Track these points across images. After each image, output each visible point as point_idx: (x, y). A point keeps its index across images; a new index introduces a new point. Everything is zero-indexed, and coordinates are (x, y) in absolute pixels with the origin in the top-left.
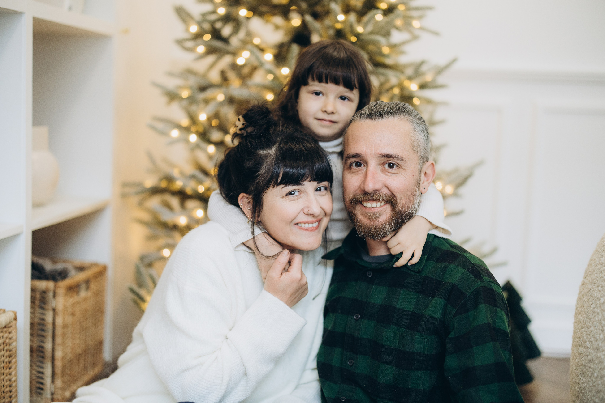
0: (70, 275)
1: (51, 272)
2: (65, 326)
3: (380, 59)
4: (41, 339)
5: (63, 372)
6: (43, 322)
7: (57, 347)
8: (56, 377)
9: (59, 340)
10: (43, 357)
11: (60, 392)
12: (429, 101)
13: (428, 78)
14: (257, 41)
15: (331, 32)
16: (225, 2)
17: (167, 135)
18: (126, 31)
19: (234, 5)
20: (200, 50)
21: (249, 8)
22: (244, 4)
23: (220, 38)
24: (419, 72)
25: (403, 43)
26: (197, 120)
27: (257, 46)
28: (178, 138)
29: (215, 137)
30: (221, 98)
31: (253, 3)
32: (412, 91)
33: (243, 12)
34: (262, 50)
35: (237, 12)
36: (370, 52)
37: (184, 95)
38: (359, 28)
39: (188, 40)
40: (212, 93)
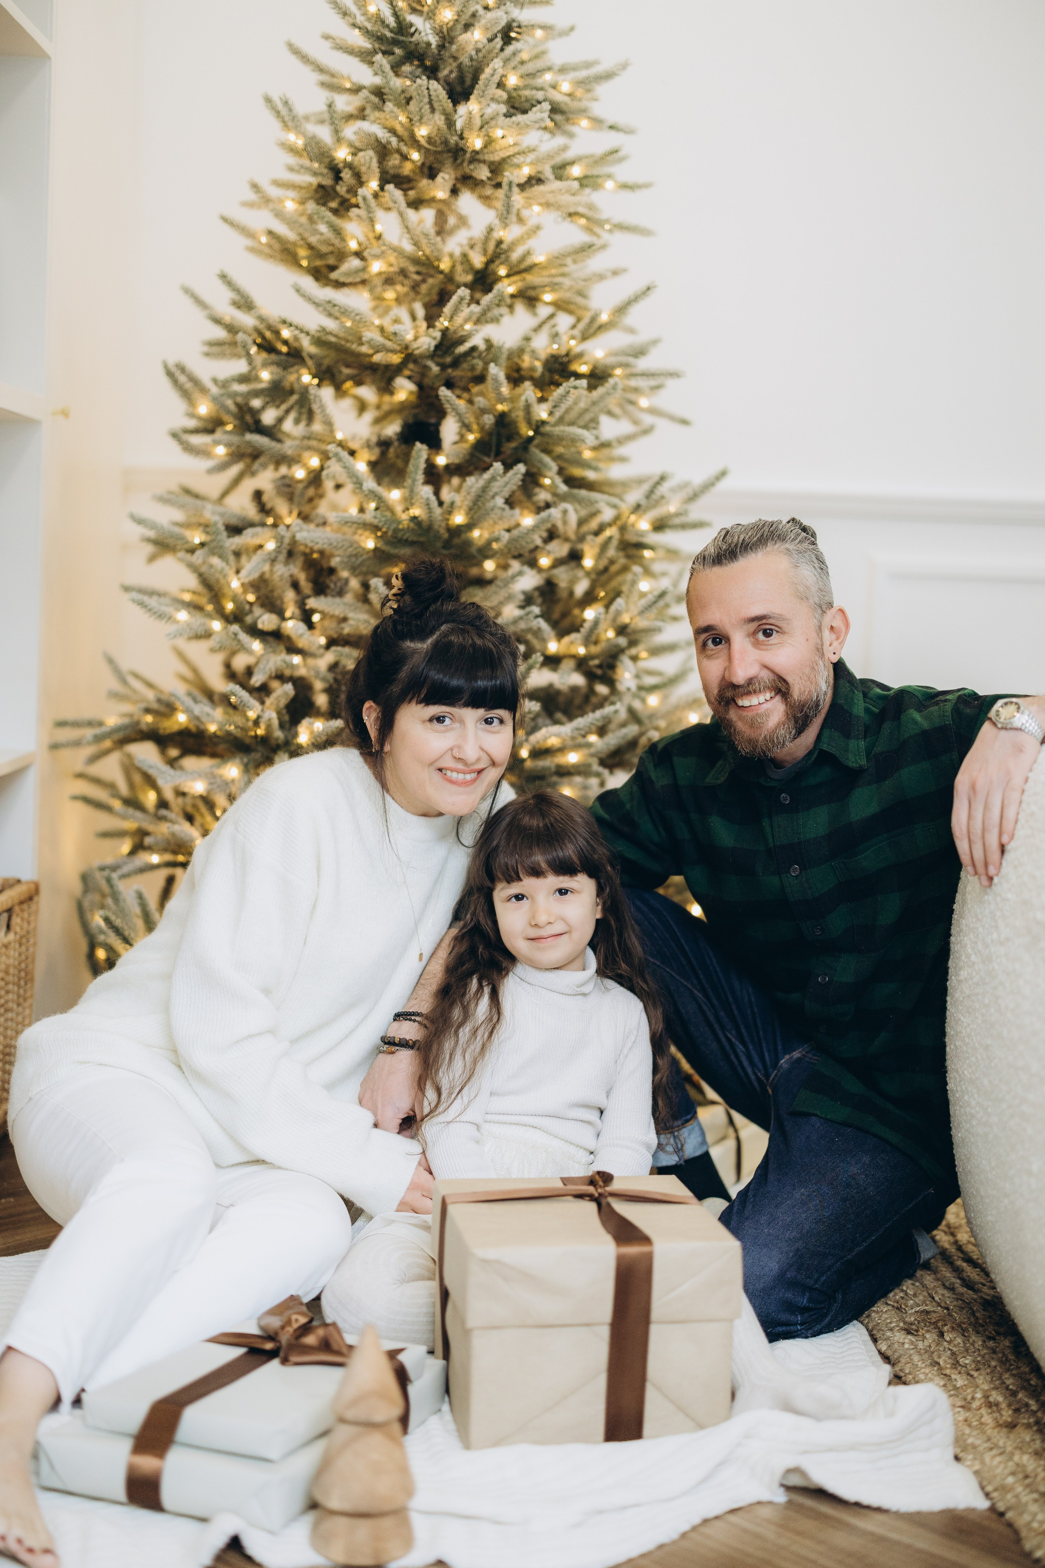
3: (577, 472)
12: (672, 554)
13: (672, 508)
14: (339, 436)
15: (489, 420)
16: (273, 357)
17: (170, 619)
18: (65, 414)
19: (292, 366)
20: (221, 451)
21: (314, 371)
22: (310, 362)
23: (259, 429)
24: (655, 497)
25: (622, 441)
26: (226, 590)
27: (341, 444)
28: (188, 625)
29: (267, 621)
30: (271, 546)
31: (326, 362)
32: (642, 534)
33: (306, 378)
34: (352, 453)
35: (299, 379)
36: (558, 458)
37: (197, 541)
38: (542, 413)
39: (196, 431)
40: (254, 535)
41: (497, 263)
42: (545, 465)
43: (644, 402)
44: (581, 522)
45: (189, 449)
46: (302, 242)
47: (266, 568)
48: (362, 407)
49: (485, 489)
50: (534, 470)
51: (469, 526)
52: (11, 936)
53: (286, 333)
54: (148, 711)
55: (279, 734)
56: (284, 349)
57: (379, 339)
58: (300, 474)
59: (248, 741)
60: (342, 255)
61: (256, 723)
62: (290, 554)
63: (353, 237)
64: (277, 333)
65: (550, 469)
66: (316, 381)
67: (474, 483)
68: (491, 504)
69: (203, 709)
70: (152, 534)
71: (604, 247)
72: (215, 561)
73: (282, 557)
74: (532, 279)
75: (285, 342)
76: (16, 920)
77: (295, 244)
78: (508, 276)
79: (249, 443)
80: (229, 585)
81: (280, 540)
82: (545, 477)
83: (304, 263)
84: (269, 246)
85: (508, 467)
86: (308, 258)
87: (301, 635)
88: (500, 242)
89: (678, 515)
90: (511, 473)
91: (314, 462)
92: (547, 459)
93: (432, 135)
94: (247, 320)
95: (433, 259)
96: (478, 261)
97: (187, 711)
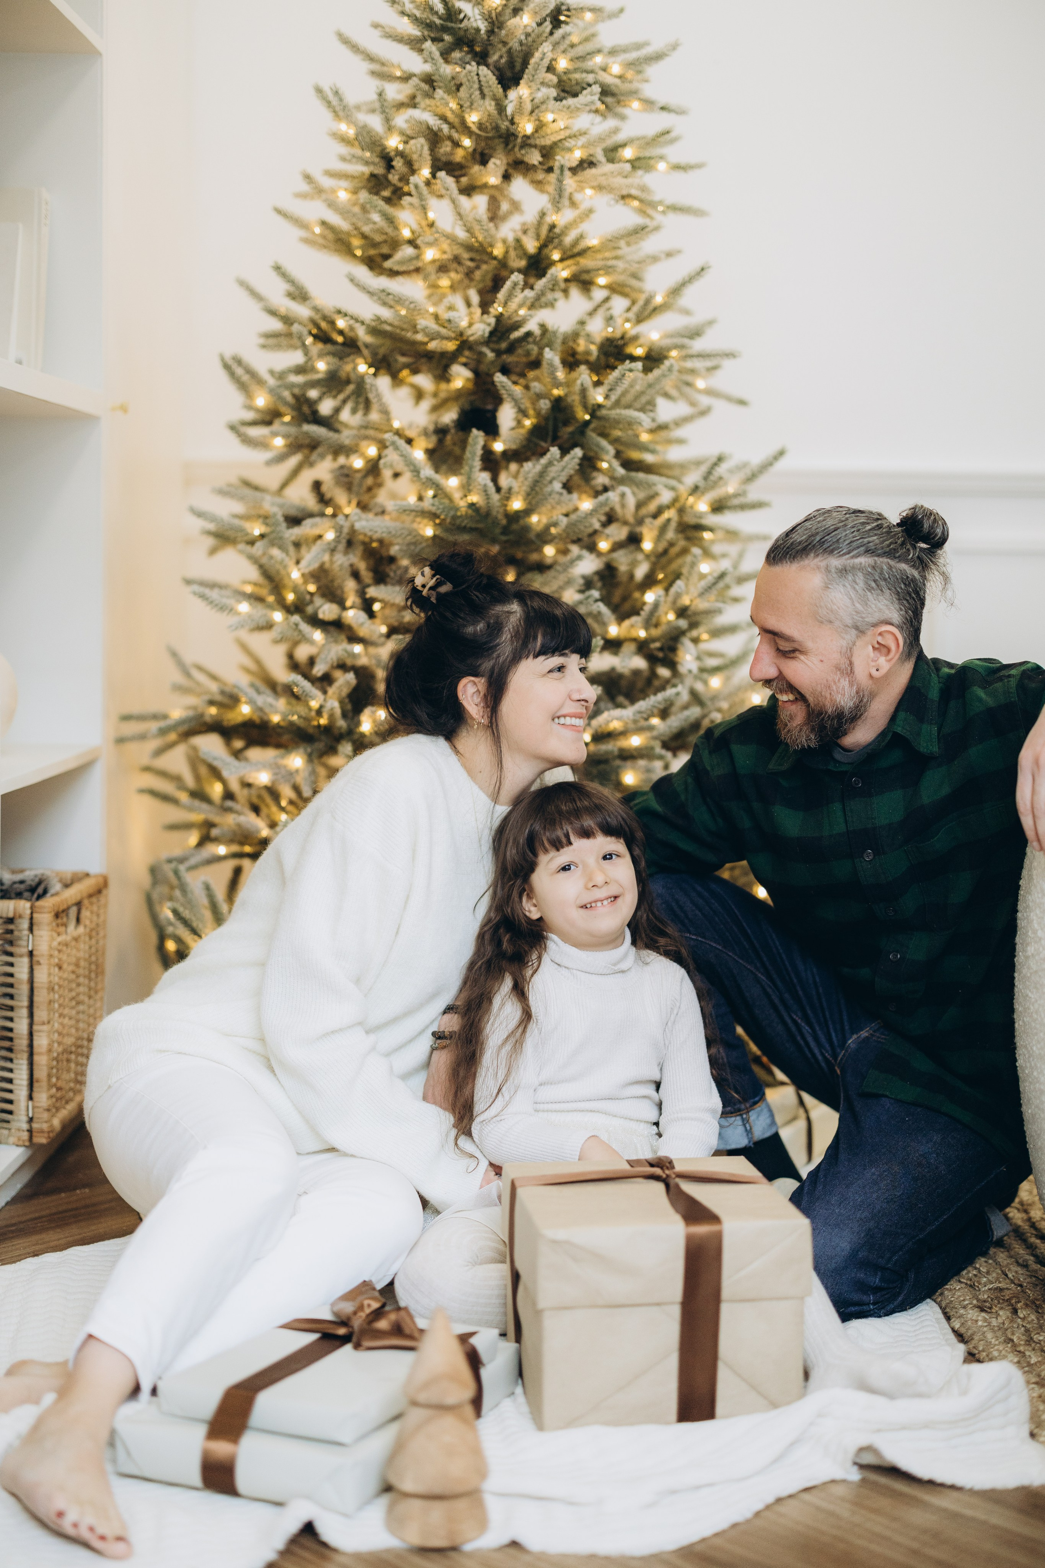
0: (52, 891)
1: (15, 883)
2: (51, 989)
3: (635, 455)
4: (9, 1014)
5: (49, 1076)
6: (9, 980)
7: (35, 1027)
8: (35, 1085)
9: (41, 1014)
10: (10, 1050)
11: (45, 1115)
12: (732, 535)
13: (731, 489)
14: (396, 424)
15: (545, 405)
16: (329, 347)
17: (231, 610)
18: (124, 409)
19: (349, 355)
20: (279, 442)
21: (370, 360)
22: (366, 352)
23: (317, 419)
24: (712, 478)
25: (680, 423)
26: (286, 581)
27: (398, 433)
28: (249, 616)
29: (327, 611)
30: (330, 536)
31: (382, 351)
32: (701, 515)
33: (363, 368)
34: (409, 441)
35: (355, 368)
36: (615, 441)
37: (257, 532)
38: (598, 396)
39: (254, 423)
40: (314, 525)
41: (550, 247)
42: (602, 449)
43: (700, 384)
44: (639, 505)
45: (247, 441)
46: (355, 232)
47: (326, 557)
48: (419, 395)
49: (542, 474)
50: (592, 454)
51: (527, 512)
52: (81, 929)
53: (341, 323)
54: (211, 703)
55: (341, 723)
56: (340, 339)
57: (433, 326)
58: (358, 463)
59: (311, 731)
60: (395, 244)
61: (319, 712)
62: (350, 543)
63: (406, 225)
64: (332, 323)
65: (607, 452)
66: (372, 370)
67: (531, 468)
68: (548, 489)
69: (266, 699)
70: (211, 527)
71: (657, 229)
72: (276, 552)
73: (341, 547)
74: (586, 262)
75: (341, 332)
76: (85, 914)
77: (348, 234)
78: (562, 260)
79: (307, 433)
80: (289, 575)
81: (339, 530)
82: (603, 460)
83: (359, 253)
84: (324, 237)
85: (565, 451)
86: (362, 247)
87: (362, 624)
88: (553, 227)
89: (736, 495)
90: (567, 458)
91: (372, 451)
92: (604, 443)
93: (483, 121)
94: (303, 312)
95: (485, 245)
96: (531, 246)
97: (251, 702)
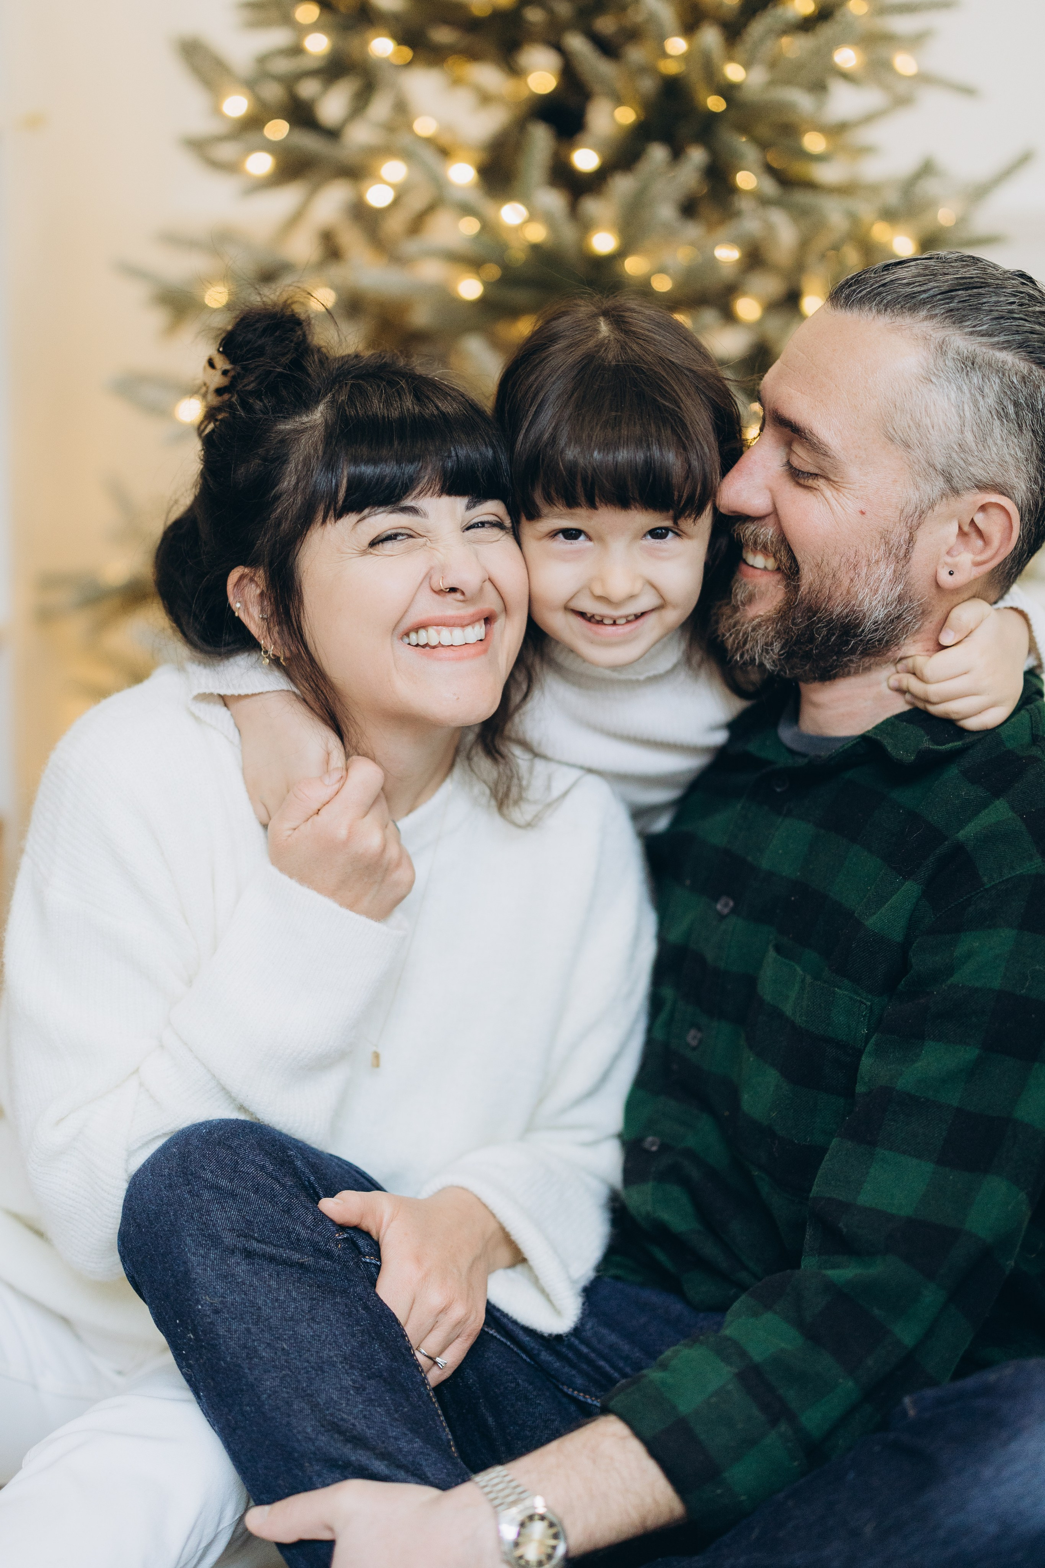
3: (795, 167)
13: (945, 215)
14: (424, 126)
15: (647, 85)
16: (331, 13)
17: (168, 416)
19: (359, 29)
20: (263, 164)
21: (396, 35)
22: (388, 22)
23: (315, 127)
24: (915, 198)
25: (869, 118)
27: (428, 140)
31: (416, 22)
33: (381, 46)
34: (447, 155)
35: (370, 47)
36: (763, 145)
38: (734, 72)
39: (223, 139)
42: (741, 153)
43: (902, 62)
44: (804, 244)
45: (214, 164)
48: (485, 99)
49: (640, 195)
50: (722, 160)
58: (379, 196)
62: (355, 310)
65: (747, 158)
66: (402, 56)
68: (652, 215)
82: (741, 174)
85: (678, 153)
89: (953, 225)
90: (682, 162)
91: (397, 173)
92: (743, 144)
